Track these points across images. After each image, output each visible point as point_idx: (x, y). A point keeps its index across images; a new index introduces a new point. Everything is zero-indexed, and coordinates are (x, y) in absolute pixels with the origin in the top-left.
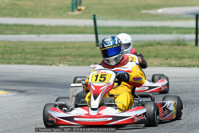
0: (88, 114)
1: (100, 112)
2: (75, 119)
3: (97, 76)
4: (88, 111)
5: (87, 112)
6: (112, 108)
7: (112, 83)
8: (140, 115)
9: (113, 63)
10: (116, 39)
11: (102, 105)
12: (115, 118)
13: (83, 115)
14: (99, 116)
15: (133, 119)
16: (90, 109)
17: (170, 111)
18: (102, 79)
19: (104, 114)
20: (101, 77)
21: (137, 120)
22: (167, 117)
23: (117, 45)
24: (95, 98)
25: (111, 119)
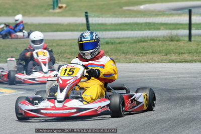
0: (54, 107)
1: (65, 105)
2: (42, 111)
3: (66, 70)
4: (54, 103)
5: (53, 105)
6: (77, 100)
7: (79, 77)
8: (104, 107)
9: (89, 57)
10: (94, 34)
11: (67, 98)
12: (79, 110)
13: (49, 107)
14: (64, 108)
15: (96, 110)
16: (56, 101)
17: (139, 103)
18: (71, 73)
19: (69, 106)
20: (70, 71)
21: (100, 111)
22: (135, 108)
23: (94, 40)
24: (61, 91)
25: (75, 110)
